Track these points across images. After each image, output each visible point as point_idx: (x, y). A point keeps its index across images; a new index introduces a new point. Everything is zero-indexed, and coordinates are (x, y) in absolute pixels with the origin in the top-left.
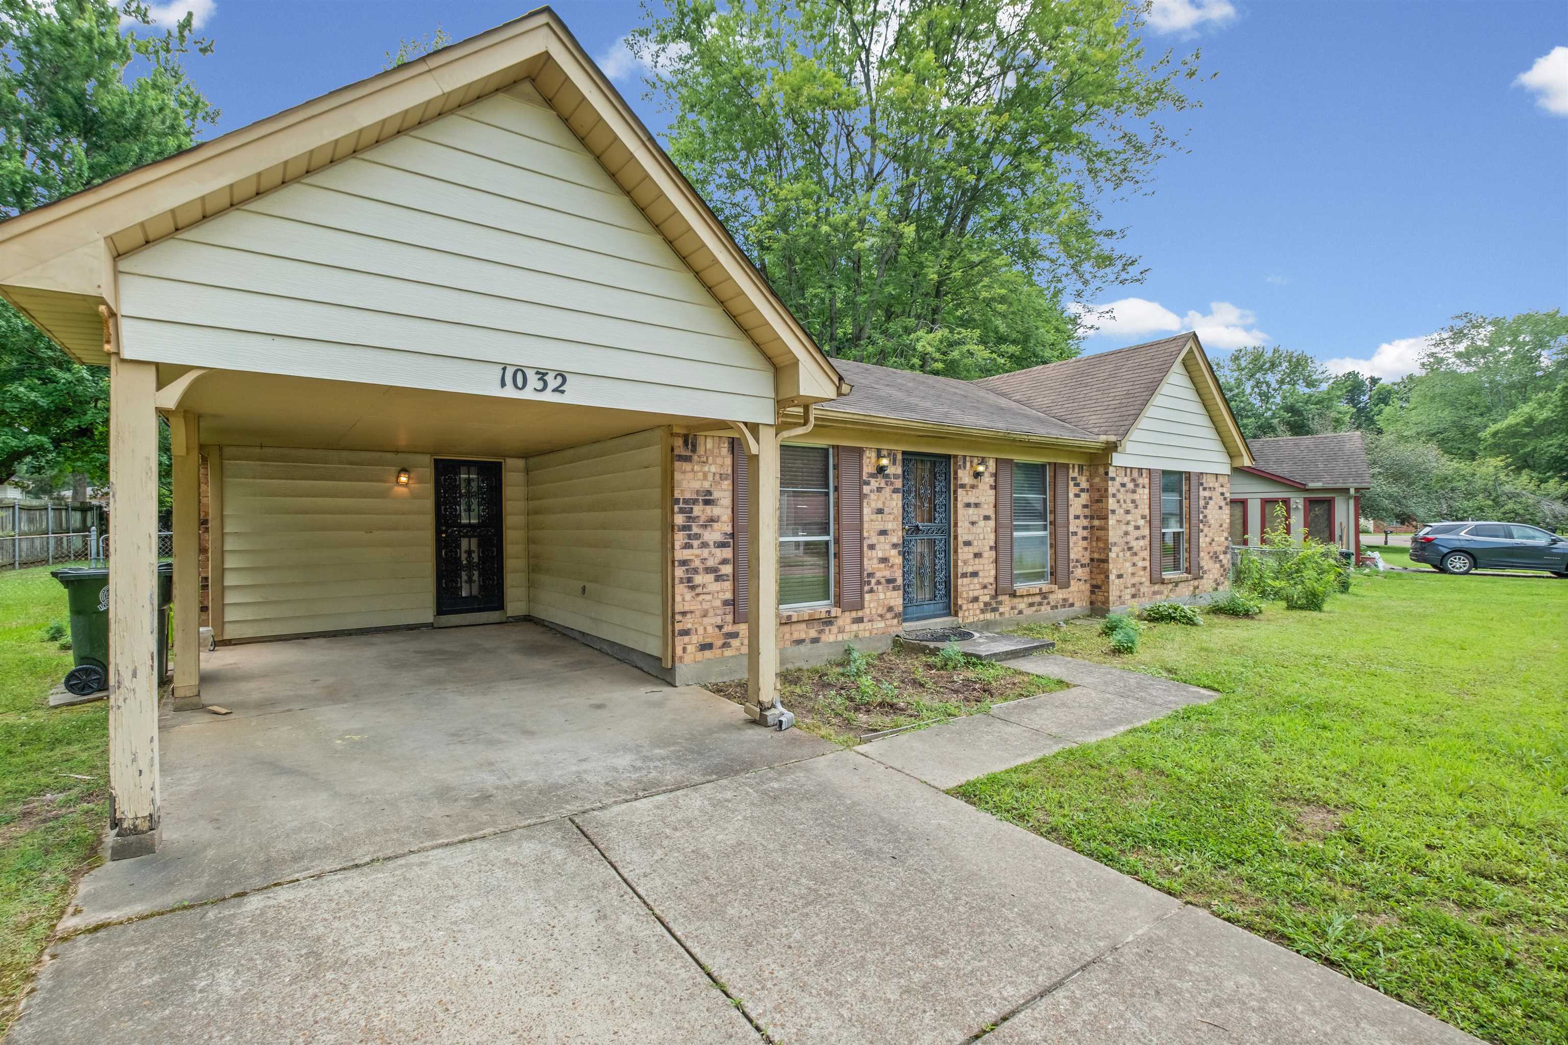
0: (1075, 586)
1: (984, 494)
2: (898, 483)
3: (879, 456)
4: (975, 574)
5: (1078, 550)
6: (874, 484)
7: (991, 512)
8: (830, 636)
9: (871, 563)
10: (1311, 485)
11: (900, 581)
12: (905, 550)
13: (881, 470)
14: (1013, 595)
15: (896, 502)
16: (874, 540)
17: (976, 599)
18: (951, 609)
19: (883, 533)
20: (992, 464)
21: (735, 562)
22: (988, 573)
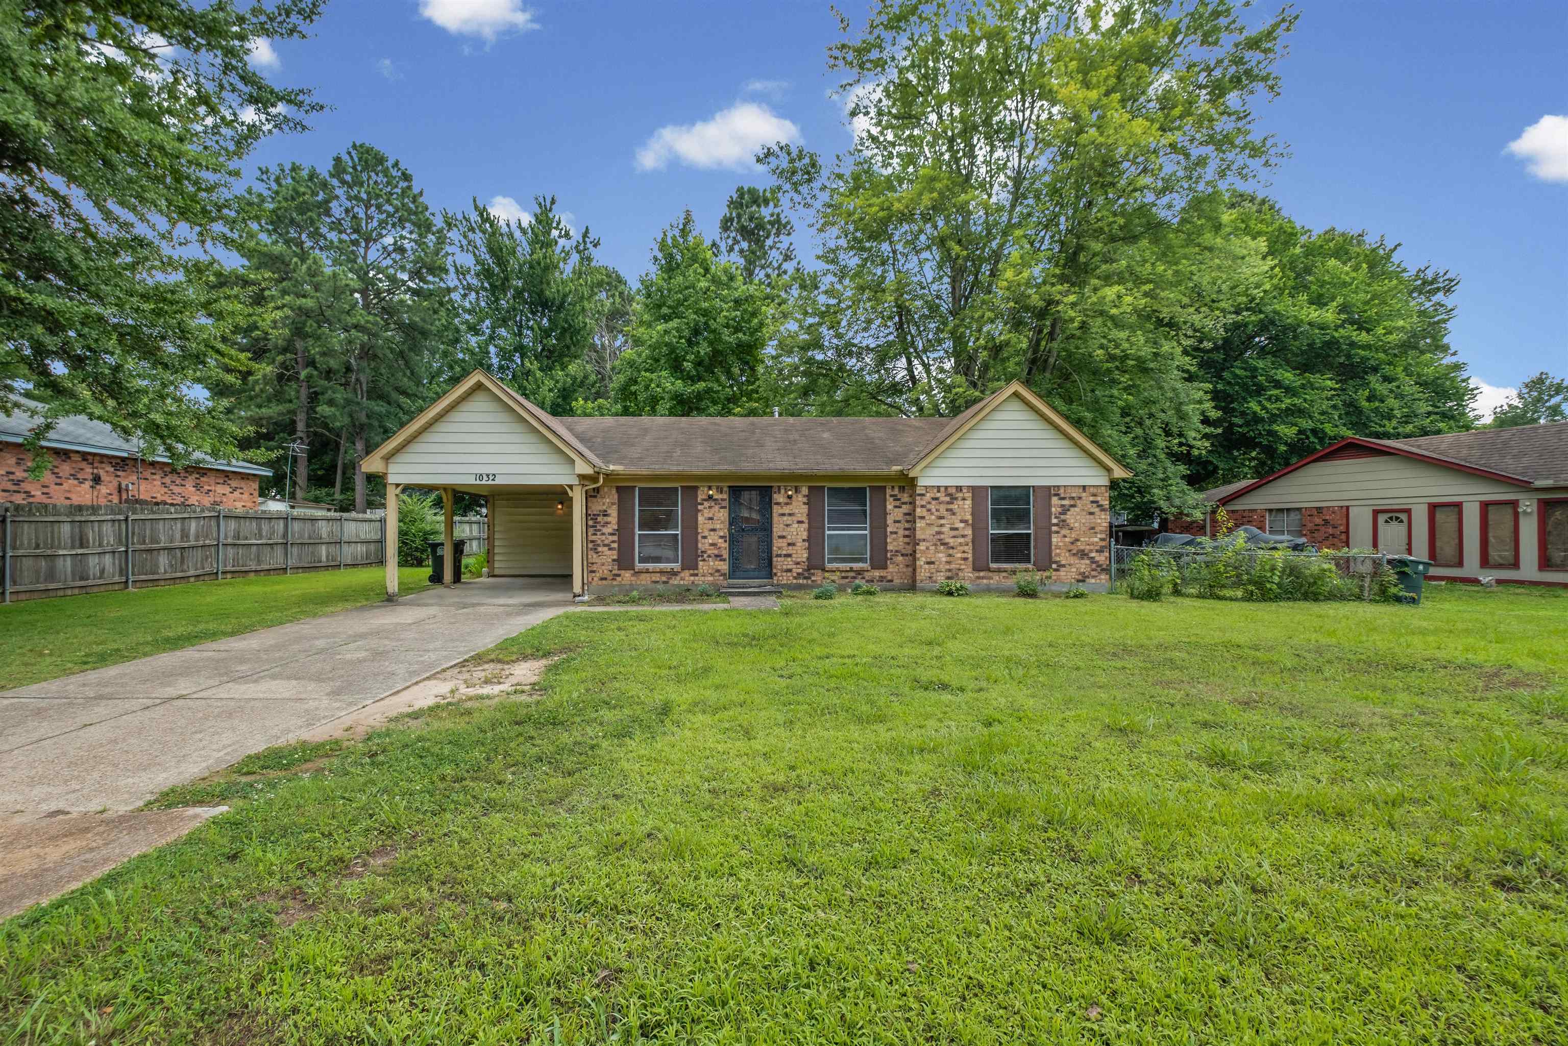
0: (891, 568)
1: (799, 508)
2: (726, 504)
3: (710, 488)
4: (789, 556)
5: (895, 543)
6: (706, 504)
7: (805, 519)
8: (675, 581)
9: (703, 545)
10: (1539, 483)
11: (726, 555)
12: (733, 540)
13: (710, 497)
14: (824, 570)
15: (722, 515)
16: (706, 533)
17: (790, 570)
18: (771, 575)
19: (714, 530)
20: (805, 491)
21: (619, 542)
22: (802, 554)
